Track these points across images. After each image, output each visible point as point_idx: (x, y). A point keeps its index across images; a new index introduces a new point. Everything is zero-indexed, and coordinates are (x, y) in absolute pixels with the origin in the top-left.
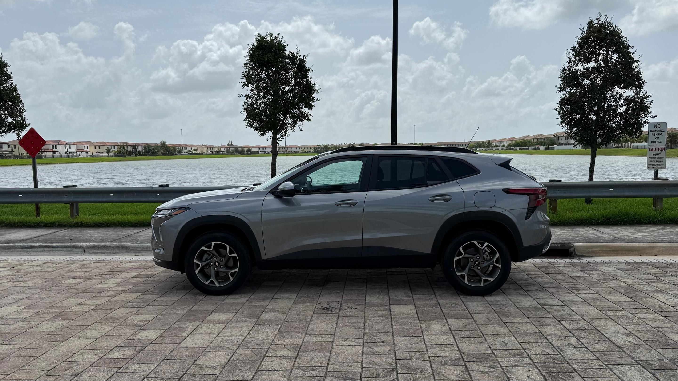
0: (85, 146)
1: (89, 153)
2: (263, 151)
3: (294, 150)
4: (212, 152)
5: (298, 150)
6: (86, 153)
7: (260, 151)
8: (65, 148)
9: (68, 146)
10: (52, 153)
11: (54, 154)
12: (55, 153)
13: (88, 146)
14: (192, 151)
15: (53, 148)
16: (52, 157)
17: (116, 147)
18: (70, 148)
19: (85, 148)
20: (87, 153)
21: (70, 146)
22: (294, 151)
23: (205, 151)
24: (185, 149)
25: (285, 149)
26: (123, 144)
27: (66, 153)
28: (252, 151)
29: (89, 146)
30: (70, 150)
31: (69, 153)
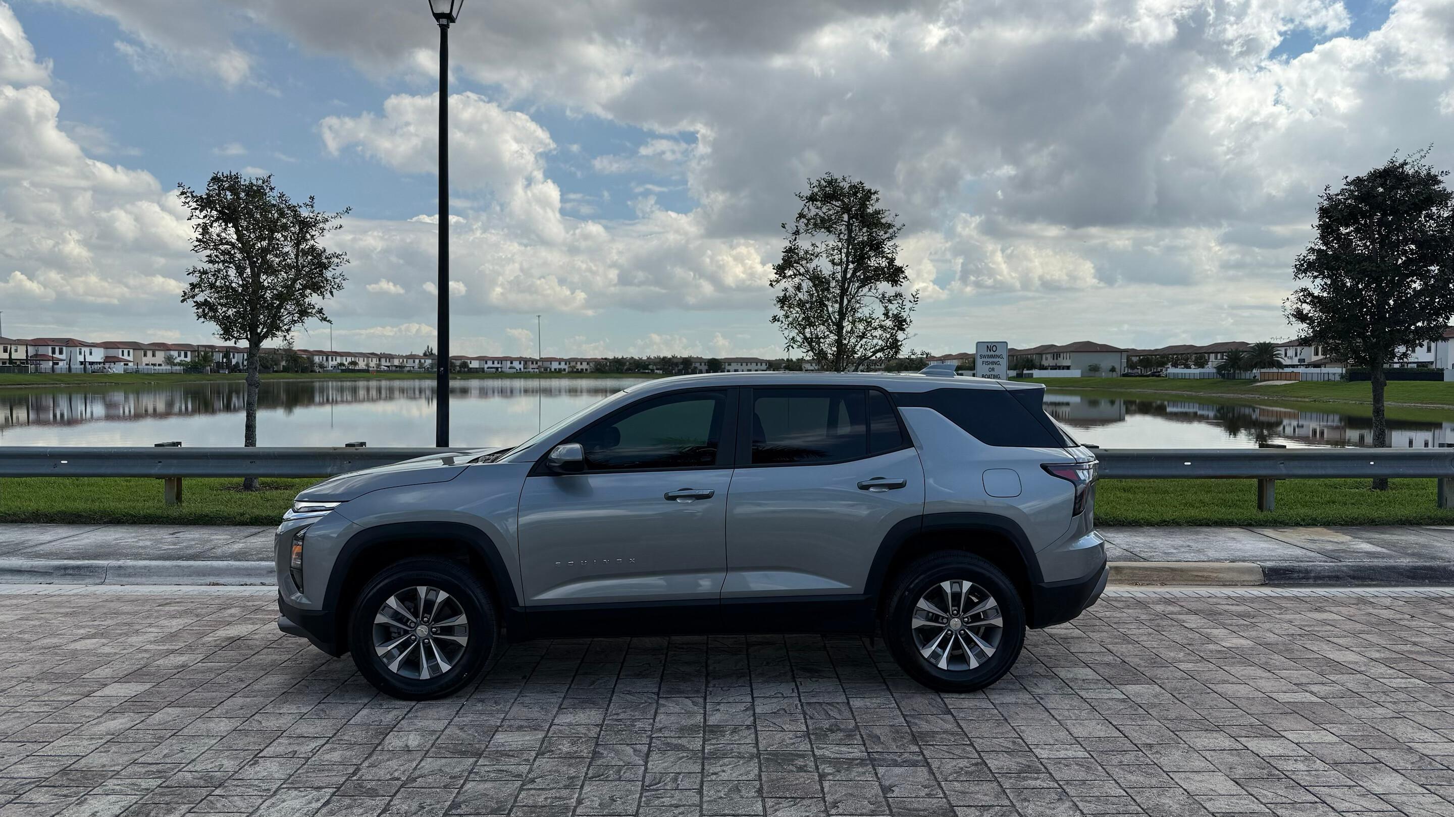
0: (123, 351)
1: (131, 364)
2: (492, 368)
3: (555, 366)
4: (388, 367)
5: (563, 366)
6: (125, 364)
7: (486, 366)
8: (80, 353)
9: (87, 350)
10: (51, 363)
11: (56, 366)
12: (57, 364)
13: (129, 352)
14: (346, 363)
15: (54, 352)
16: (50, 371)
17: (189, 353)
18: (91, 354)
19: (123, 355)
20: (127, 365)
21: (91, 350)
22: (555, 369)
23: (373, 363)
24: (332, 360)
25: (537, 363)
26: (204, 349)
27: (81, 363)
28: (471, 366)
29: (131, 351)
30: (89, 359)
31: (87, 364)
